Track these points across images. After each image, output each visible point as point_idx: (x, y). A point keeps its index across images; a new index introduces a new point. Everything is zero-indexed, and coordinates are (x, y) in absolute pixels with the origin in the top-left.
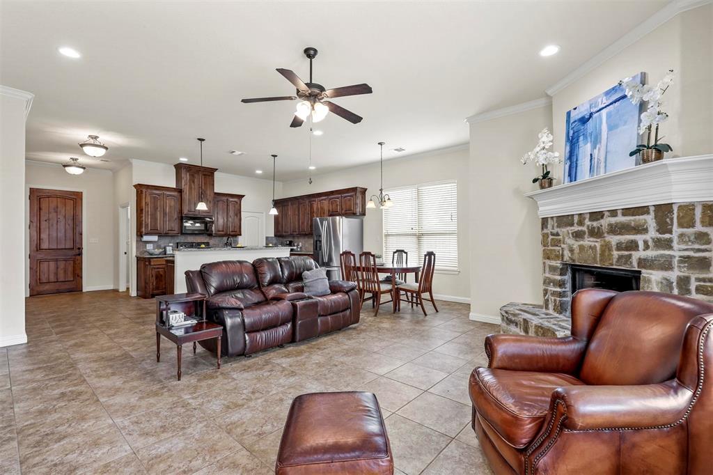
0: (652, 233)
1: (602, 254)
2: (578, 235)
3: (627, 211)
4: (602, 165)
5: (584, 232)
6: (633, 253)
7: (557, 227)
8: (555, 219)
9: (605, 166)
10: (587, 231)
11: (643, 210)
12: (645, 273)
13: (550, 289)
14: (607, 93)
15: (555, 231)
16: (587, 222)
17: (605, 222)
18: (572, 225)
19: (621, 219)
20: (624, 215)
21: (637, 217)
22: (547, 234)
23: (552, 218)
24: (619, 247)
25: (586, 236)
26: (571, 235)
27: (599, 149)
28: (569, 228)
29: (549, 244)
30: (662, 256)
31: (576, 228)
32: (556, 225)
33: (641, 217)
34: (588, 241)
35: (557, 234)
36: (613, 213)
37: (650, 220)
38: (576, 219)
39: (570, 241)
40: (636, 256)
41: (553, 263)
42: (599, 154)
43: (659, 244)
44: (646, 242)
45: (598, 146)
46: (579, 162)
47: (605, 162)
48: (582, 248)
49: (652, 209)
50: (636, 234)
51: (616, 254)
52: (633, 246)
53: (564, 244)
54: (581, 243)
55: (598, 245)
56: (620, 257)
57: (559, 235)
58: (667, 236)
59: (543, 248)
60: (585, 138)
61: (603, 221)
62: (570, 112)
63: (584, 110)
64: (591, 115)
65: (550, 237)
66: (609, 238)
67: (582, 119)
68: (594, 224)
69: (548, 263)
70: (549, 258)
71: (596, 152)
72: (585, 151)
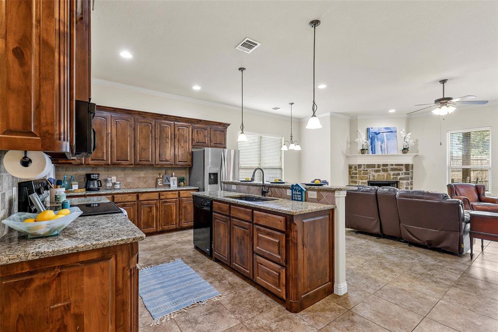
0: (404, 171)
1: (387, 177)
2: (377, 171)
3: (396, 165)
4: (386, 150)
5: (380, 170)
11: (402, 165)
12: (401, 181)
14: (385, 128)
15: (366, 169)
16: (382, 167)
17: (389, 168)
18: (375, 167)
19: (394, 167)
21: (400, 167)
22: (361, 170)
23: (364, 165)
24: (394, 175)
26: (373, 171)
28: (373, 169)
29: (362, 174)
30: (407, 177)
31: (376, 169)
32: (366, 167)
34: (381, 173)
35: (367, 171)
36: (392, 165)
37: (403, 167)
38: (376, 166)
39: (374, 173)
40: (399, 177)
43: (406, 174)
44: (402, 174)
46: (376, 147)
48: (379, 175)
49: (404, 165)
50: (399, 171)
51: (392, 177)
52: (399, 174)
53: (370, 174)
55: (385, 174)
56: (394, 178)
58: (408, 172)
59: (358, 176)
60: (378, 139)
61: (388, 167)
62: (369, 129)
63: (376, 130)
64: (379, 133)
65: (362, 172)
66: (389, 172)
67: (375, 133)
68: (385, 168)
69: (361, 181)
70: (362, 179)
71: (383, 145)
72: (378, 144)
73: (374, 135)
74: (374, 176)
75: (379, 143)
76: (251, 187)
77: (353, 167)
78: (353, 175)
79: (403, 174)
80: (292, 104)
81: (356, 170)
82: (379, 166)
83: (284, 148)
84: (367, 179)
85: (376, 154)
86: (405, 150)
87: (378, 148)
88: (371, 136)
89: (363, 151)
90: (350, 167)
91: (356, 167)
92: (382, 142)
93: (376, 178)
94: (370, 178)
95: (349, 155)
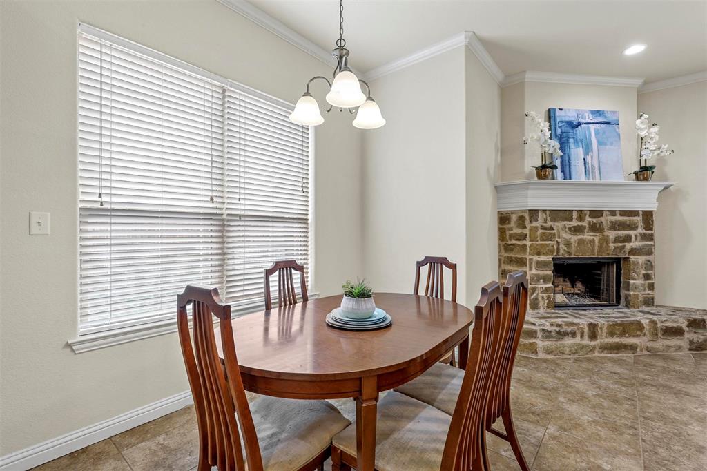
0: (640, 230)
1: (600, 247)
2: (576, 230)
3: (623, 213)
4: (597, 170)
5: (585, 227)
6: (626, 244)
7: (551, 220)
8: (548, 213)
9: (600, 173)
10: (587, 226)
11: (634, 213)
12: (633, 258)
13: (539, 286)
14: (593, 112)
15: (549, 224)
16: (588, 219)
17: (605, 220)
18: (570, 219)
19: (618, 218)
20: (621, 215)
21: (631, 218)
22: (536, 227)
23: (544, 211)
24: (617, 240)
25: (586, 231)
26: (567, 229)
27: (592, 157)
28: (566, 223)
29: (539, 238)
30: (647, 245)
31: (575, 223)
32: (549, 218)
33: (634, 218)
34: (588, 236)
35: (551, 228)
36: (613, 213)
37: (639, 220)
38: (575, 215)
39: (567, 236)
40: (628, 246)
41: (544, 258)
42: (592, 160)
43: (644, 237)
44: (636, 237)
45: (590, 154)
46: (572, 162)
47: (599, 169)
48: (581, 242)
49: (641, 213)
50: (630, 230)
51: (612, 245)
52: (628, 239)
53: (559, 238)
54: (581, 237)
55: (596, 238)
56: (616, 248)
57: (553, 229)
58: (650, 232)
59: (528, 243)
60: (576, 141)
61: (602, 219)
62: (554, 110)
63: (571, 116)
64: (579, 124)
65: (540, 231)
66: (607, 233)
67: (570, 123)
68: (595, 220)
69: (536, 258)
70: (538, 254)
71: (589, 158)
72: (577, 153)
73: (567, 128)
74: (568, 244)
75: (580, 151)
77: (514, 218)
78: (514, 242)
79: (639, 238)
81: (525, 227)
82: (581, 215)
84: (552, 252)
85: (574, 180)
86: (644, 172)
87: (577, 165)
88: (559, 131)
89: (544, 170)
90: (504, 219)
91: (522, 218)
92: (588, 149)
93: (573, 249)
94: (558, 249)
95: (499, 183)
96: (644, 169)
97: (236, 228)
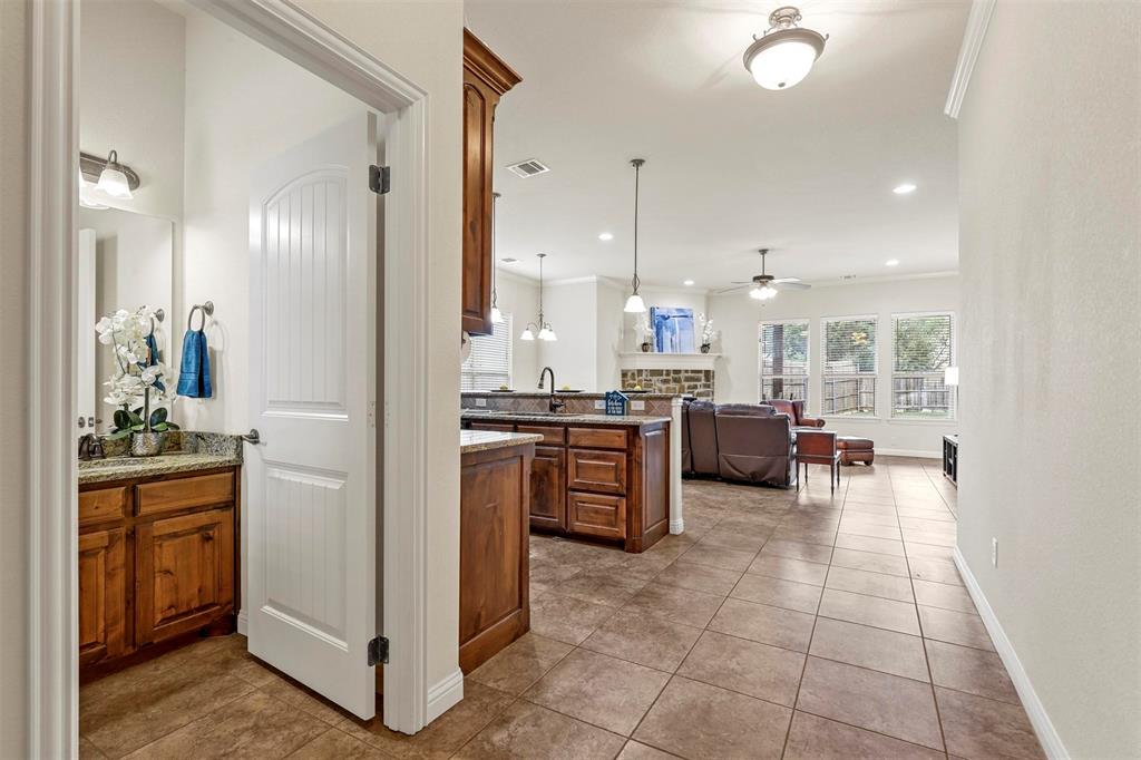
0: (703, 382)
2: (665, 381)
3: (693, 371)
4: (678, 346)
5: (670, 380)
7: (650, 376)
9: (680, 348)
10: (672, 379)
11: (700, 372)
12: (699, 398)
14: (678, 310)
15: (649, 378)
16: (672, 375)
17: (682, 375)
18: (662, 375)
19: (690, 374)
20: (692, 373)
21: (697, 374)
22: (642, 380)
25: (671, 382)
26: (660, 381)
27: (676, 338)
28: (659, 377)
30: (707, 391)
31: (665, 377)
32: (649, 374)
33: (699, 374)
34: (672, 385)
35: (651, 380)
36: (687, 371)
37: (702, 375)
38: (664, 373)
39: (659, 385)
40: (696, 391)
42: (676, 340)
43: (705, 386)
44: (700, 386)
45: (674, 336)
46: (664, 340)
47: (680, 345)
49: (703, 371)
50: (697, 381)
52: (696, 387)
55: (677, 386)
58: (709, 383)
60: (666, 328)
62: (654, 309)
63: (664, 312)
64: (669, 317)
65: (644, 382)
66: (683, 383)
67: (663, 317)
68: (676, 376)
71: (674, 338)
72: (667, 335)
73: (661, 319)
75: (669, 334)
76: (520, 400)
77: (629, 374)
79: (702, 386)
80: (542, 256)
81: (636, 379)
82: (668, 372)
83: (527, 336)
85: (664, 352)
86: (705, 348)
87: (667, 343)
88: (656, 321)
89: (645, 347)
90: (624, 374)
91: (633, 374)
92: (673, 332)
95: (622, 352)
96: (704, 346)
97: (478, 379)
